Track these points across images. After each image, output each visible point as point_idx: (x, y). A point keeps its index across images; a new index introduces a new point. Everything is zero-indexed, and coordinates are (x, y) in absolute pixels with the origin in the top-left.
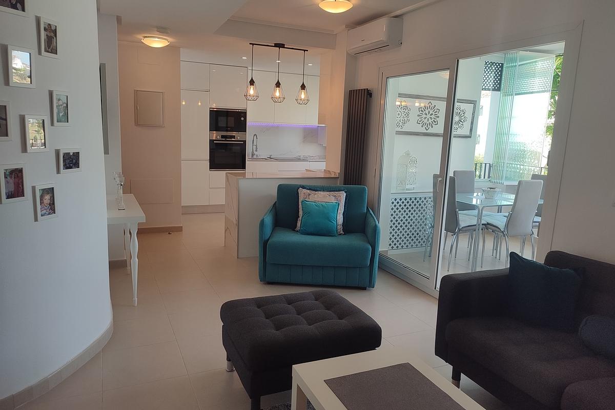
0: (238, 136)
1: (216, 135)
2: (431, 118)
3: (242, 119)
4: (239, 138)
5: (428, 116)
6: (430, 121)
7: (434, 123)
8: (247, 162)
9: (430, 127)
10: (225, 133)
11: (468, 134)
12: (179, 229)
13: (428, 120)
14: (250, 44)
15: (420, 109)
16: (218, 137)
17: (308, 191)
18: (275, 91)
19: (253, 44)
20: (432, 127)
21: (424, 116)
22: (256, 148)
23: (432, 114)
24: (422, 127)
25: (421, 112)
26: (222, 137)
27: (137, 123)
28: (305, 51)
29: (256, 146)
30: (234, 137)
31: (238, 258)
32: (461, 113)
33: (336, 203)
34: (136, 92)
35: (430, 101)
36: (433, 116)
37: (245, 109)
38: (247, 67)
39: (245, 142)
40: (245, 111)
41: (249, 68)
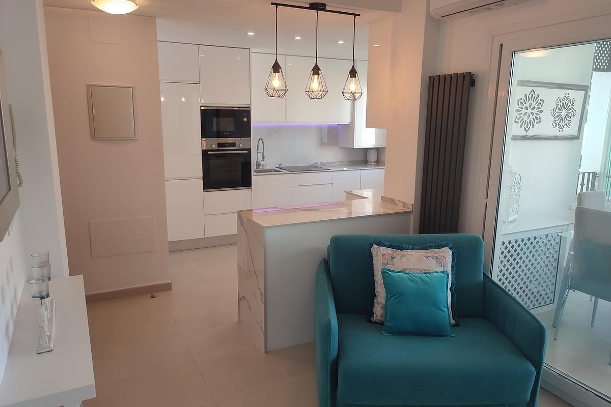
0: (241, 143)
1: (213, 143)
2: (532, 113)
3: (245, 119)
4: (241, 145)
5: (529, 111)
6: (531, 117)
7: (536, 121)
8: (253, 177)
9: (531, 127)
10: (222, 140)
11: (575, 133)
12: (167, 287)
13: (529, 117)
14: (272, 4)
15: (520, 101)
16: (214, 146)
17: (389, 250)
18: (312, 80)
19: (277, 5)
20: (533, 126)
21: (524, 111)
22: (263, 157)
23: (534, 108)
24: (521, 127)
25: (520, 106)
26: (220, 145)
27: (94, 137)
28: (355, 15)
29: (263, 153)
30: (234, 145)
31: (266, 352)
32: (569, 104)
33: (442, 272)
34: (90, 88)
35: (532, 88)
36: (535, 111)
37: (249, 106)
38: (249, 49)
39: (249, 150)
40: (249, 109)
41: (252, 50)
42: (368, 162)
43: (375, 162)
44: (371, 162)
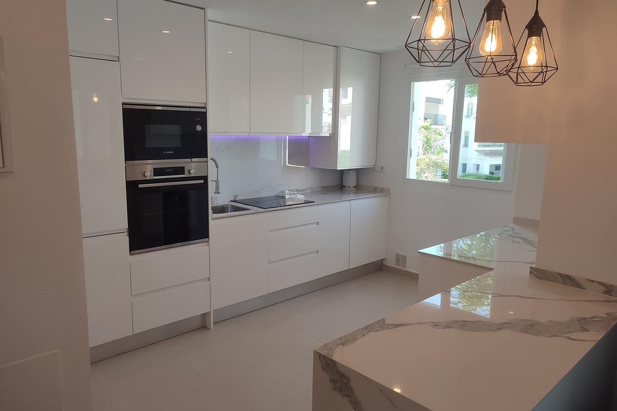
0: (193, 166)
1: (147, 168)
3: (199, 128)
4: (193, 171)
8: (211, 222)
10: (161, 163)
16: (148, 174)
22: (218, 188)
26: (157, 172)
29: (217, 182)
30: (181, 170)
37: (203, 106)
38: (203, 9)
39: (205, 178)
40: (204, 110)
41: (211, 14)
42: (345, 187)
43: (354, 187)
44: (349, 187)
